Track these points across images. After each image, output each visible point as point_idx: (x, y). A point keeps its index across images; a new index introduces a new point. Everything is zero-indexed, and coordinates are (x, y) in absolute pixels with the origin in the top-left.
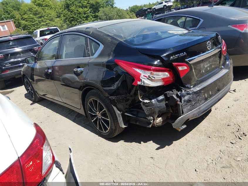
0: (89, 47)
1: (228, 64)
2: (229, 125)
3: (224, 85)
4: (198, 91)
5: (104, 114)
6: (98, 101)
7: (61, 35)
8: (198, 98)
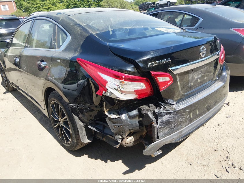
0: (56, 37)
1: (224, 76)
2: (216, 149)
3: (216, 102)
4: (181, 109)
5: (66, 123)
6: (60, 106)
7: (33, 19)
8: (180, 118)
